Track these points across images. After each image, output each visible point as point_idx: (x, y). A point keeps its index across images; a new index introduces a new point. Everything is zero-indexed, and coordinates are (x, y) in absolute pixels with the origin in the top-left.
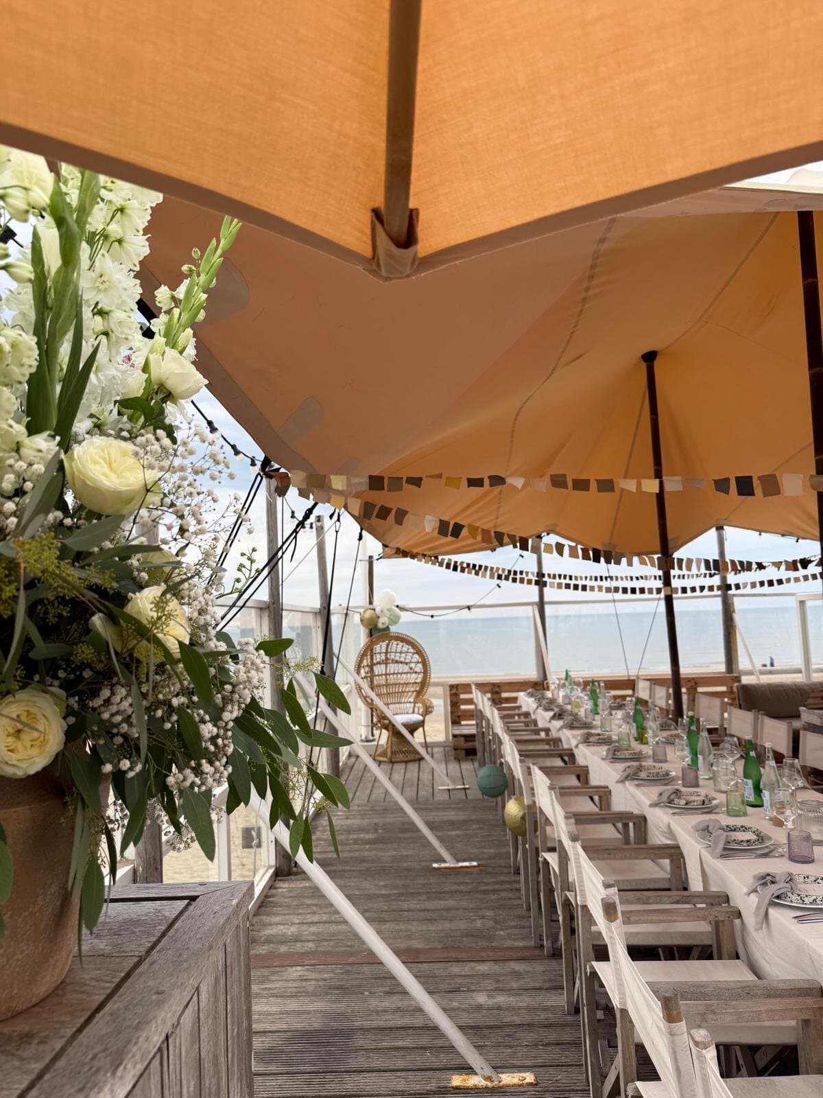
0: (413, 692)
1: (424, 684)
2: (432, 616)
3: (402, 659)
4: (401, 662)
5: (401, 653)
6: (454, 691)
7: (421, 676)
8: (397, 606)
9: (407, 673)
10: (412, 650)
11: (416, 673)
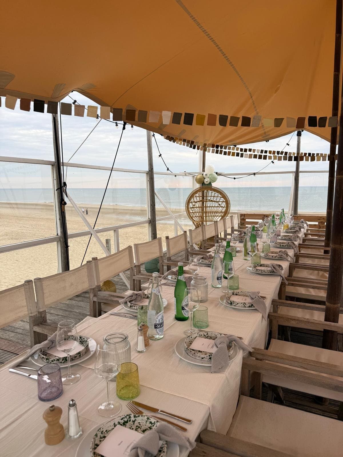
0: (220, 216)
1: (226, 213)
2: (235, 178)
3: (215, 200)
4: (214, 201)
5: (214, 197)
6: (243, 217)
7: (225, 209)
8: (217, 173)
9: (217, 207)
10: (220, 196)
11: (222, 207)
